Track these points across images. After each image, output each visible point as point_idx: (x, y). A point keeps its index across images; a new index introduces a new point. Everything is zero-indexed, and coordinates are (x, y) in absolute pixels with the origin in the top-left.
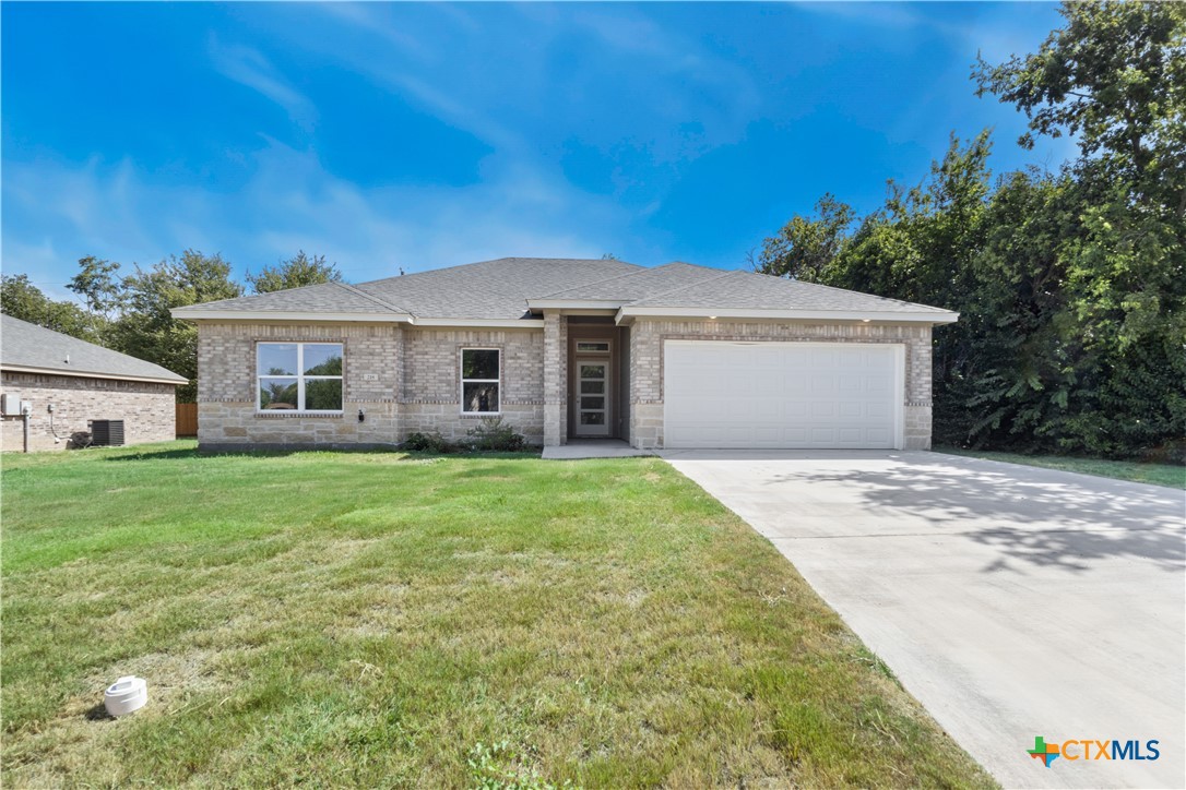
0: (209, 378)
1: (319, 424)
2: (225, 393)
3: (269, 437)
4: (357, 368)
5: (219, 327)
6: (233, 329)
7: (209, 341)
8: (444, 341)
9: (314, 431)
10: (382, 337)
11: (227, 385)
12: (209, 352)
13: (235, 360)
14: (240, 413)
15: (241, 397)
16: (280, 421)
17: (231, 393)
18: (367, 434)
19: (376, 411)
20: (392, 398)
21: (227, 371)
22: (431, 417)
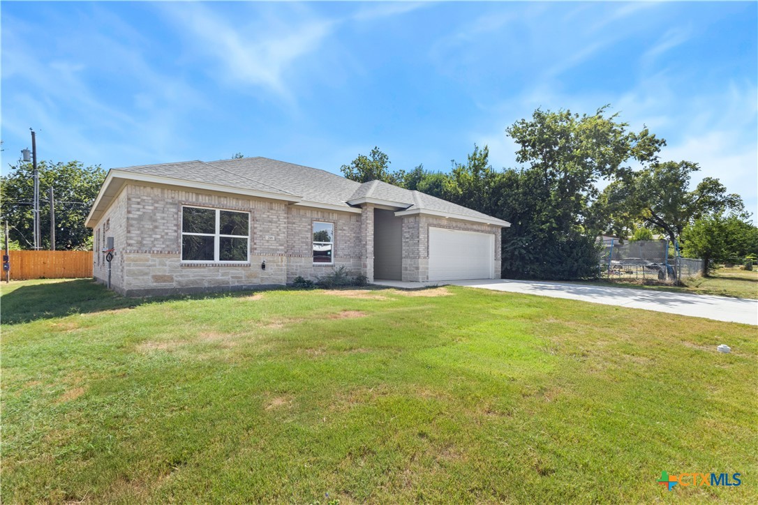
0: (138, 232)
1: (233, 271)
2: (154, 246)
3: (193, 282)
4: (261, 231)
5: (148, 189)
6: (162, 193)
7: (139, 200)
8: (304, 216)
9: (230, 277)
10: (277, 211)
11: (156, 239)
12: (138, 210)
13: (163, 218)
14: (167, 263)
15: (169, 249)
16: (202, 269)
17: (159, 246)
18: (267, 278)
19: (274, 262)
20: (283, 253)
21: (156, 227)
22: (297, 266)
